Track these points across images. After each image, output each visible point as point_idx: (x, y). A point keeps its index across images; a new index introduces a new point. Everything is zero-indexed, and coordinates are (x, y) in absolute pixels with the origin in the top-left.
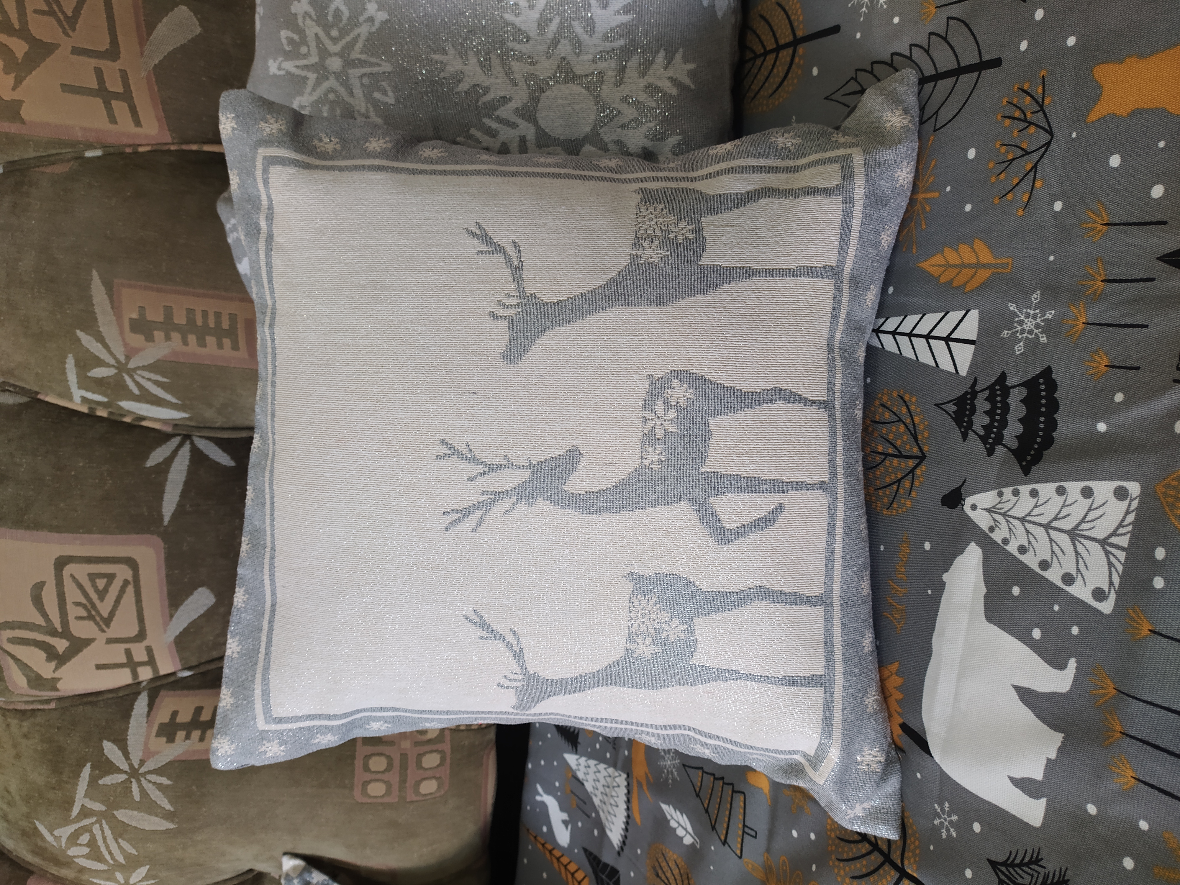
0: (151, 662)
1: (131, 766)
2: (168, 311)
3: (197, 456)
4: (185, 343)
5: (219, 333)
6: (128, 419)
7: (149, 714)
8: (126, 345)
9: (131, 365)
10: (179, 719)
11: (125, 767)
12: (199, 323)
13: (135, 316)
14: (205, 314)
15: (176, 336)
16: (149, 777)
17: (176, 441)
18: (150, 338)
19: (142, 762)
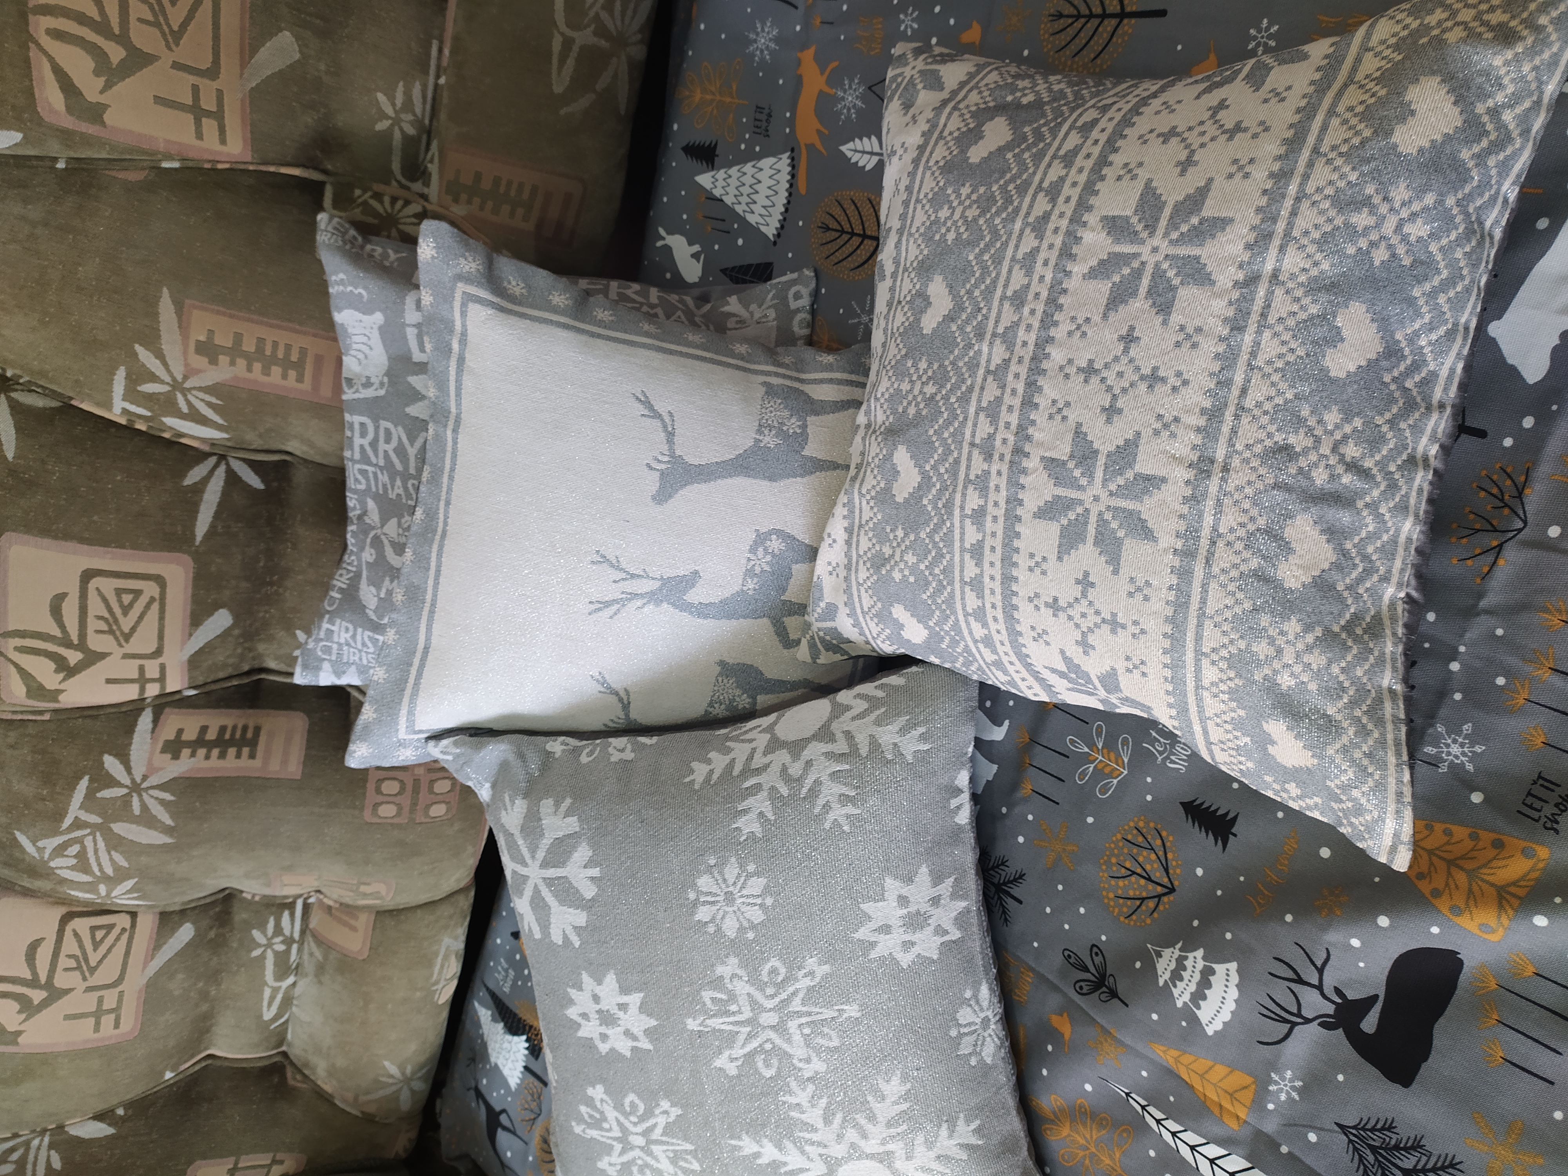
0: (162, 679)
1: (133, 780)
2: (238, 338)
3: (232, 478)
4: (249, 369)
5: (287, 364)
6: (166, 435)
7: (153, 731)
8: (187, 365)
9: (187, 385)
10: (185, 737)
11: (127, 781)
12: (268, 352)
13: (202, 338)
14: (275, 344)
15: (241, 363)
16: (151, 792)
17: (213, 460)
18: (213, 361)
19: (145, 778)
